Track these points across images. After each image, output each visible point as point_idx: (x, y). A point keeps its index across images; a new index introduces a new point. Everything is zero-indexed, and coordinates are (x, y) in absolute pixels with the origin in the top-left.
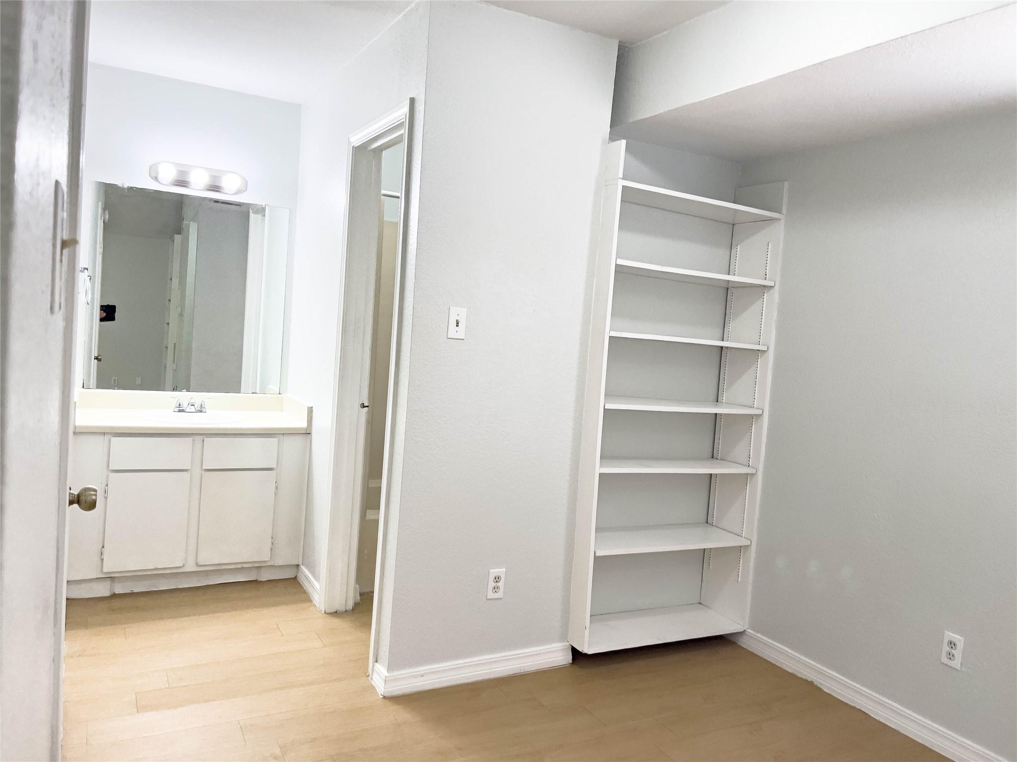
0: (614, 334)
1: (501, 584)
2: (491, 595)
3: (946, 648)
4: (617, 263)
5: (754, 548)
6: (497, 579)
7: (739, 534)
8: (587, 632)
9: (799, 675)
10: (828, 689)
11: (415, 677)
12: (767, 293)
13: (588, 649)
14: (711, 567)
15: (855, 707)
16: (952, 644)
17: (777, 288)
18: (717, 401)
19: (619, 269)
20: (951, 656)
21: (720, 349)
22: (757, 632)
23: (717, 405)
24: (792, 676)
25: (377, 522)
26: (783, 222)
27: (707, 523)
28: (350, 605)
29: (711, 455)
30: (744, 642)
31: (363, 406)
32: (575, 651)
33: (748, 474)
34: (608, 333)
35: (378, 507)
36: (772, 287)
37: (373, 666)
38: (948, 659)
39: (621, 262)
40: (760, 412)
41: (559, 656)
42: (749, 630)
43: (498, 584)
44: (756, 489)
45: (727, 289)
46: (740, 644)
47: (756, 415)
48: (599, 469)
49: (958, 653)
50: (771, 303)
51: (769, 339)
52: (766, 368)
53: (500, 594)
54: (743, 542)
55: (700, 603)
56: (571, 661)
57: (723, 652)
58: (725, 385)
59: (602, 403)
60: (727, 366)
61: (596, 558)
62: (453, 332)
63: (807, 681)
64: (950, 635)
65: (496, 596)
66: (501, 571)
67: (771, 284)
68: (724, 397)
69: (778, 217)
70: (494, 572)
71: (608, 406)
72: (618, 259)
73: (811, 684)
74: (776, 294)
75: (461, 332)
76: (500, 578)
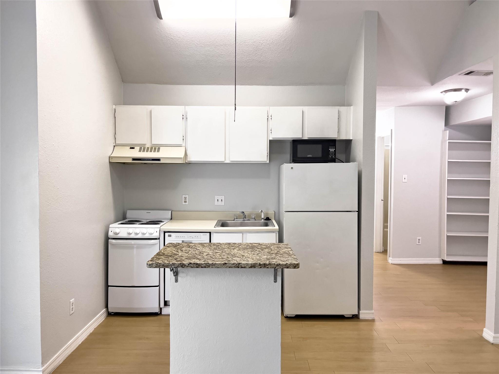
0: (448, 178)
1: (420, 241)
2: (418, 243)
6: (419, 240)
8: (446, 255)
11: (399, 260)
13: (447, 260)
19: (449, 162)
25: (388, 226)
28: (381, 251)
31: (382, 200)
32: (443, 260)
35: (388, 228)
37: (389, 258)
41: (438, 261)
43: (419, 241)
48: (446, 213)
56: (442, 263)
61: (447, 236)
62: (404, 180)
65: (419, 244)
66: (420, 238)
70: (418, 238)
71: (448, 197)
72: (448, 160)
75: (406, 181)
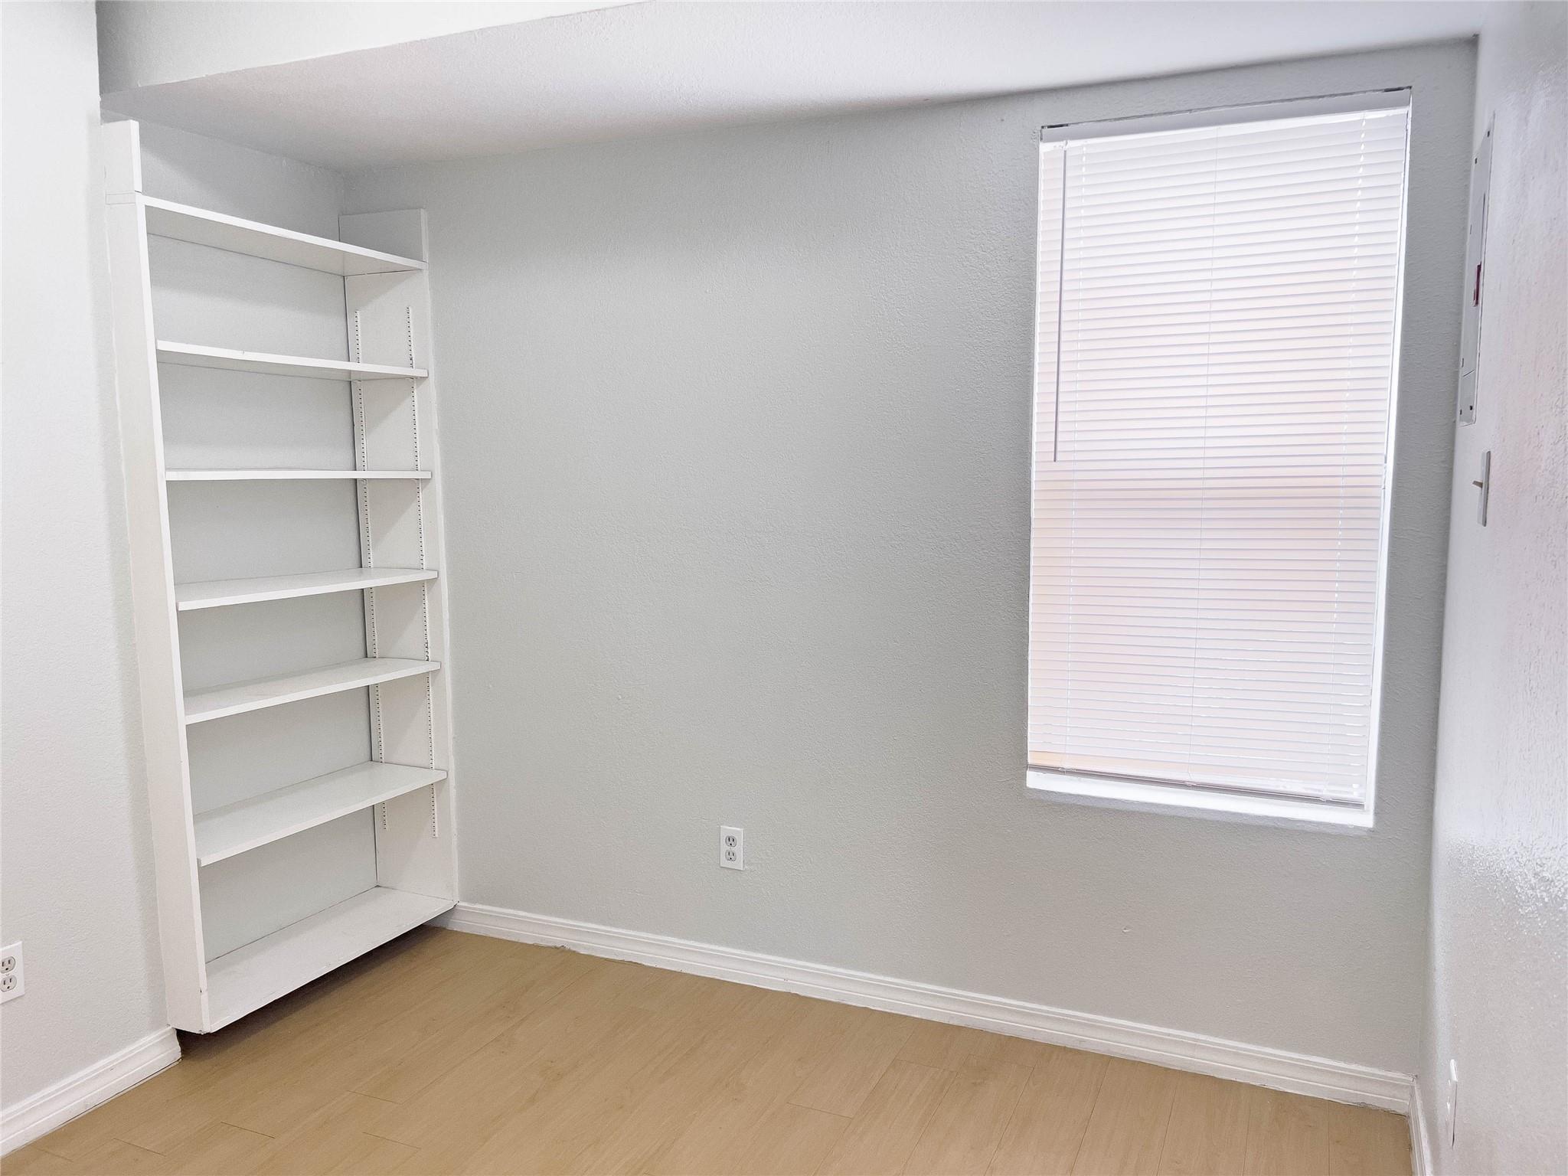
0: (173, 476)
1: (17, 971)
3: (725, 847)
4: (159, 348)
5: (452, 782)
6: (8, 965)
7: (426, 765)
8: (204, 997)
9: (543, 944)
10: (585, 948)
12: (418, 386)
13: (209, 1023)
14: (387, 827)
15: (623, 961)
16: (731, 840)
17: (432, 379)
18: (361, 567)
19: (163, 358)
20: (731, 856)
21: (354, 481)
22: (475, 903)
23: (361, 572)
24: (537, 948)
26: (426, 273)
27: (372, 760)
29: (363, 653)
30: (457, 925)
32: (183, 1036)
33: (428, 673)
34: (164, 476)
36: (424, 378)
38: (728, 860)
39: (166, 346)
40: (433, 575)
41: (154, 1056)
42: (461, 904)
43: (11, 973)
44: (445, 695)
45: (350, 383)
46: (450, 927)
47: (428, 581)
48: (184, 719)
49: (739, 849)
50: (426, 402)
51: (431, 460)
52: (434, 504)
53: (18, 989)
54: (434, 777)
55: (378, 886)
56: (179, 1055)
57: (430, 948)
58: (369, 538)
59: (172, 602)
60: (368, 508)
61: (203, 871)
63: (556, 948)
64: (728, 830)
65: (11, 994)
67: (422, 373)
68: (372, 558)
69: (417, 266)
71: (183, 607)
72: (159, 342)
73: (561, 950)
74: (431, 388)
76: (12, 962)
